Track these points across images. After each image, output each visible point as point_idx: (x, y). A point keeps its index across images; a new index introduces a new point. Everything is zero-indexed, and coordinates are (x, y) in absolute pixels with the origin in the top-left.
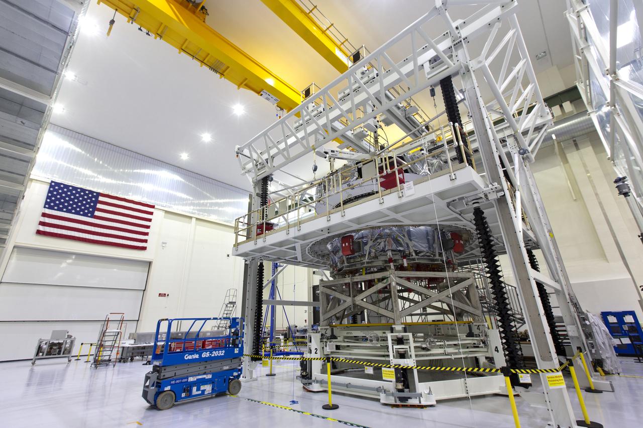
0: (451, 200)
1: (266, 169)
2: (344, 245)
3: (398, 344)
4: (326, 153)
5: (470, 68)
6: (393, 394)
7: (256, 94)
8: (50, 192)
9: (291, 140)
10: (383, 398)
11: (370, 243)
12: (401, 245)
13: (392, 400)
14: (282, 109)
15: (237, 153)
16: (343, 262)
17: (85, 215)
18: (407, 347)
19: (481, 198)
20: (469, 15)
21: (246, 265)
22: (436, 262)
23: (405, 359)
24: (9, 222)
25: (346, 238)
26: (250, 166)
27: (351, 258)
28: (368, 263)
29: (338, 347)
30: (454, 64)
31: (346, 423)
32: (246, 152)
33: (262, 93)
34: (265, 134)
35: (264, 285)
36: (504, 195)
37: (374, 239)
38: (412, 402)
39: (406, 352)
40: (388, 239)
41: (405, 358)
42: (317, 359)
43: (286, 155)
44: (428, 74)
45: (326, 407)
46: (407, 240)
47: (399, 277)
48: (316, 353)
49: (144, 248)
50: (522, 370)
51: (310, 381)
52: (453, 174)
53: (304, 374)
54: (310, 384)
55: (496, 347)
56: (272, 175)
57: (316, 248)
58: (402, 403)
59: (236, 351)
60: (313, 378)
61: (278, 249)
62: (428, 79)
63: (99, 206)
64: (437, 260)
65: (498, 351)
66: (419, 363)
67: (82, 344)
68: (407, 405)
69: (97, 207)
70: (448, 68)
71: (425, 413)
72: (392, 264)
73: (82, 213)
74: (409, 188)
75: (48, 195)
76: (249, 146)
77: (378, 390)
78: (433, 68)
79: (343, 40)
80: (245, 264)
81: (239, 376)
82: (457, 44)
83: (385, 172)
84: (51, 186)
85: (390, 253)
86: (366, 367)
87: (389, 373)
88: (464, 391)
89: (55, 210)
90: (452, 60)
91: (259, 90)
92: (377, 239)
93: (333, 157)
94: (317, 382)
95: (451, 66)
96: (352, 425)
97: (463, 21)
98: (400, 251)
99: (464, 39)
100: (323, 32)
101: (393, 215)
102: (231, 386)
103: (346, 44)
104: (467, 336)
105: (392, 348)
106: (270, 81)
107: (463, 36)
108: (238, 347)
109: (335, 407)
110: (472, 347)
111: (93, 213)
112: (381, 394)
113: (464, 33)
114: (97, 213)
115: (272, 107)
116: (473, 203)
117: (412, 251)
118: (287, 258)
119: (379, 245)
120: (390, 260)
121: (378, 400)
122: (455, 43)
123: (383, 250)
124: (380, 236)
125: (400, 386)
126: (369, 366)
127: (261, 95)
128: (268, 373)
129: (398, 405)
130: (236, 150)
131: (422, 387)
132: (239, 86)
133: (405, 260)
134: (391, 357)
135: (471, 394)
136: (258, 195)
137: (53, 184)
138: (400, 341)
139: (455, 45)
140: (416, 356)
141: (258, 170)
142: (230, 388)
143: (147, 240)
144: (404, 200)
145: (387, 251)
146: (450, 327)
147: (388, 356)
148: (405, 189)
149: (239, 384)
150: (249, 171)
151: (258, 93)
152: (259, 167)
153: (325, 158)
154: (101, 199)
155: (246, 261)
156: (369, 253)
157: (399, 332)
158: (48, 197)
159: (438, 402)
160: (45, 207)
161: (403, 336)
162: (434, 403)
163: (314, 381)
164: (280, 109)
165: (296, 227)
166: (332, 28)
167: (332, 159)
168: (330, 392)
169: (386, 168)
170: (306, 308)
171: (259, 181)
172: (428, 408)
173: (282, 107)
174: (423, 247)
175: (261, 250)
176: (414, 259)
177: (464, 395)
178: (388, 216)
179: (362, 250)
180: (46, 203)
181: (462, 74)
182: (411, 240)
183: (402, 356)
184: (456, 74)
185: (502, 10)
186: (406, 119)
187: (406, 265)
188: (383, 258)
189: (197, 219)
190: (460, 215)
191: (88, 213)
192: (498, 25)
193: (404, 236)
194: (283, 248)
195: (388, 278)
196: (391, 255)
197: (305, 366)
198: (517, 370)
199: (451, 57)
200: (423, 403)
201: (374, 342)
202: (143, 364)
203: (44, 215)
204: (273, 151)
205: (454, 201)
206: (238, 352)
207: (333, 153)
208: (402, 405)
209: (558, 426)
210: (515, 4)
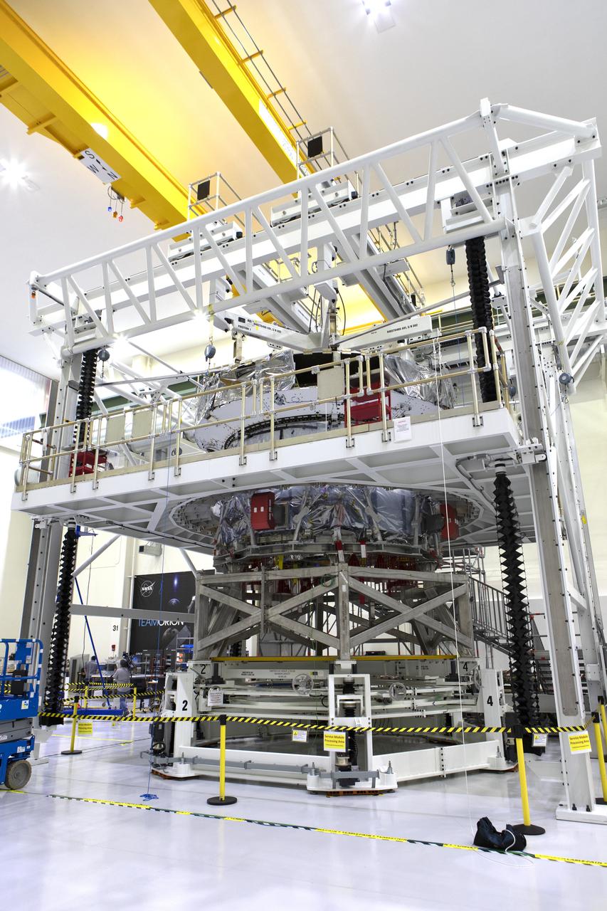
0: (465, 456)
1: (97, 333)
2: (255, 510)
3: (344, 693)
4: (229, 321)
5: (517, 232)
6: (330, 776)
7: (69, 154)
9: (163, 282)
10: (312, 782)
11: (305, 511)
12: (359, 519)
13: (327, 785)
14: (121, 197)
15: (34, 288)
16: (248, 541)
18: (360, 697)
19: (511, 459)
21: (36, 531)
22: (413, 554)
23: (355, 718)
25: (260, 498)
26: (57, 317)
27: (261, 535)
28: (297, 547)
29: (226, 699)
30: (493, 219)
31: (261, 823)
32: (54, 289)
33: (83, 153)
34: (106, 261)
36: (546, 459)
37: (311, 503)
38: (359, 786)
39: (357, 706)
40: (337, 506)
41: (353, 716)
42: (182, 719)
43: (149, 316)
44: (448, 222)
45: (214, 802)
46: (370, 511)
47: (353, 577)
48: (184, 709)
50: (540, 729)
51: (170, 760)
52: (478, 417)
53: (157, 747)
54: (171, 765)
55: (490, 698)
56: (107, 347)
57: (190, 510)
58: (345, 787)
59: (25, 705)
60: (177, 754)
61: (119, 505)
62: (448, 232)
64: (415, 550)
65: (491, 704)
66: (375, 723)
68: (352, 792)
70: (482, 222)
71: (379, 801)
72: (340, 553)
74: (403, 428)
76: (65, 278)
77: (304, 769)
78: (457, 213)
79: (275, 88)
80: (35, 529)
81: (27, 754)
82: (501, 183)
83: (361, 393)
85: (337, 532)
86: (294, 732)
87: (336, 739)
88: (438, 767)
90: (491, 211)
91: (76, 145)
92: (317, 504)
93: (241, 331)
94: (186, 761)
95: (488, 221)
96: (272, 825)
97: (515, 144)
98: (356, 529)
99: (513, 178)
100: (240, 63)
101: (363, 469)
102: (11, 773)
103: (281, 96)
104: (447, 680)
105: (335, 700)
106: (102, 128)
107: (512, 173)
108: (28, 698)
109: (231, 801)
110: (452, 698)
112: (309, 775)
113: (517, 166)
115: (99, 187)
116: (497, 466)
117: (376, 531)
118: (125, 524)
119: (320, 515)
120: (338, 546)
121: (304, 788)
122: (498, 179)
123: (327, 527)
124: (324, 500)
125: (343, 762)
126: (302, 728)
127: (81, 158)
128: (68, 749)
129: (338, 792)
130: (32, 281)
131: (376, 762)
132: (33, 126)
133: (363, 547)
134: (332, 715)
135: (448, 770)
136: (71, 385)
138: (347, 687)
139: (497, 183)
140: (374, 712)
141: (77, 331)
142: (10, 777)
144: (391, 447)
145: (333, 528)
146: (420, 664)
147: (326, 714)
148: (396, 428)
149: (27, 769)
150: (51, 329)
151: (75, 151)
152: (78, 325)
153: (226, 330)
155: (37, 522)
156: (302, 530)
157: (345, 672)
159: (402, 784)
161: (354, 679)
162: (394, 786)
163: (179, 760)
164: (116, 195)
165: (172, 469)
166: (258, 60)
167: (239, 336)
169: (365, 384)
170: (117, 621)
171: (77, 356)
172: (384, 795)
173: (122, 192)
174: (395, 525)
175: (77, 505)
176: (378, 547)
177: (438, 773)
178: (355, 469)
179: (287, 521)
181: (503, 239)
182: (376, 511)
183: (349, 712)
184: (495, 234)
185: (576, 146)
186: (384, 281)
187: (364, 555)
188: (324, 540)
190: (470, 479)
192: (567, 172)
193: (365, 502)
194: (129, 506)
195: (335, 576)
196: (340, 535)
197: (162, 736)
199: (489, 203)
200: (378, 787)
201: (300, 689)
204: (119, 296)
205: (469, 458)
206: (27, 707)
207: (241, 324)
208: (344, 792)
209: (574, 805)
210: (597, 144)
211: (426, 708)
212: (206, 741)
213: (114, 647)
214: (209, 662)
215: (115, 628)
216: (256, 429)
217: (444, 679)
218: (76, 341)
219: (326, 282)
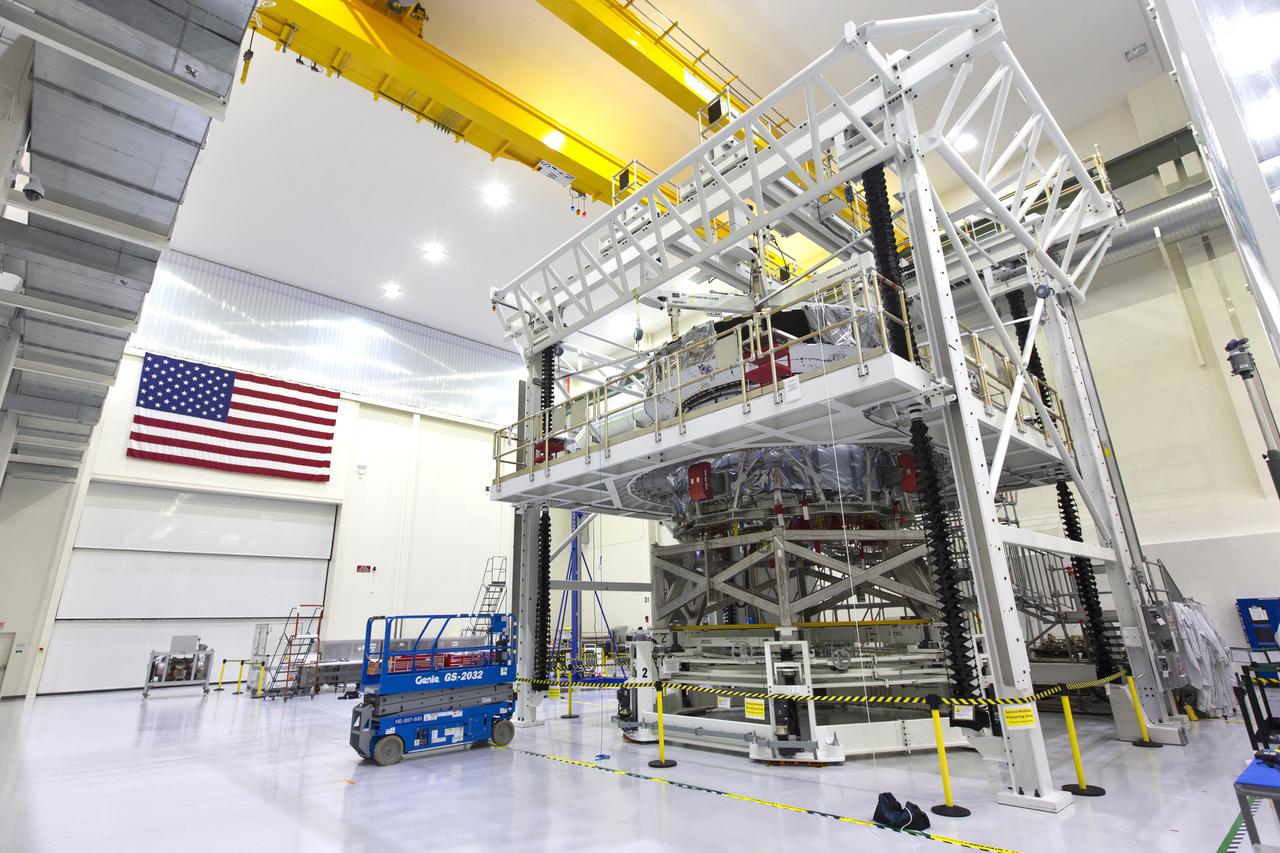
0: (875, 405)
1: (549, 333)
2: (692, 482)
3: (783, 660)
4: (662, 299)
5: (914, 152)
6: (768, 744)
7: (530, 169)
8: (144, 374)
9: (593, 277)
10: (754, 751)
11: (742, 477)
12: (800, 481)
13: (768, 755)
14: (582, 194)
15: (494, 302)
16: (693, 512)
17: (211, 417)
18: (798, 664)
19: (919, 404)
20: (917, 41)
21: (518, 517)
22: (866, 512)
23: (793, 686)
24: (86, 438)
25: (697, 467)
26: (518, 324)
27: (708, 504)
28: (737, 514)
29: (685, 667)
30: (885, 144)
31: (680, 785)
32: (510, 299)
33: (540, 165)
34: (544, 267)
35: (551, 554)
36: (957, 400)
37: (748, 469)
38: (800, 757)
39: (796, 673)
40: (774, 470)
41: (794, 684)
42: (646, 685)
43: (586, 308)
44: (841, 159)
45: (655, 765)
46: (810, 471)
47: (792, 541)
48: (644, 676)
49: (324, 479)
50: (963, 700)
51: (633, 724)
52: (863, 366)
53: (625, 712)
54: (635, 729)
56: (561, 342)
57: (648, 485)
58: (786, 758)
59: (504, 672)
60: (640, 720)
61: (574, 488)
62: (841, 169)
63: (236, 398)
64: (868, 507)
66: (817, 692)
67: (225, 661)
68: (793, 762)
69: (232, 400)
70: (874, 151)
71: (824, 775)
72: (780, 517)
73: (205, 413)
74: (793, 388)
75: (141, 380)
76: (515, 288)
77: (748, 737)
78: (851, 146)
79: (698, 52)
80: (516, 515)
81: (509, 715)
82: (894, 103)
83: (753, 356)
84: (146, 363)
85: (778, 496)
86: (719, 698)
87: (756, 707)
88: (901, 742)
89: (157, 409)
90: (881, 137)
91: (533, 159)
92: (753, 469)
93: (675, 306)
94: (646, 726)
95: (879, 147)
96: (690, 787)
97: (907, 53)
98: (796, 491)
99: (906, 92)
100: (658, 41)
101: (770, 432)
102: (496, 730)
103: (706, 59)
104: (920, 647)
105: (772, 667)
106: (553, 141)
107: (905, 87)
108: (506, 665)
109: (671, 764)
110: (930, 667)
111: (224, 412)
112: (750, 744)
113: (909, 78)
114: (233, 413)
115: (562, 190)
116: (911, 412)
117: (819, 490)
118: (593, 503)
119: (758, 480)
120: (779, 509)
121: (746, 755)
122: (890, 98)
123: (767, 490)
124: (761, 464)
125: (782, 731)
126: (725, 695)
127: (539, 169)
128: (567, 713)
129: (779, 762)
130: (492, 296)
131: (821, 733)
132: (494, 154)
133: (805, 509)
134: (770, 683)
135: (914, 746)
136: (535, 381)
137: (149, 359)
138: (787, 655)
139: (890, 103)
140: (815, 681)
141: (536, 332)
142: (495, 734)
143: (329, 462)
144: (784, 409)
145: (773, 491)
146: (892, 630)
147: (765, 681)
148: (786, 388)
149: (511, 728)
150: (518, 334)
151: (533, 164)
152: (537, 326)
153: (662, 308)
154: (238, 383)
155: (517, 509)
156: (740, 497)
157: (786, 639)
158: (142, 385)
159: (850, 758)
160: (138, 404)
161: (791, 647)
162: (843, 759)
163: (641, 725)
164: (577, 194)
165: (603, 452)
166: (675, 32)
167: (674, 312)
168: (662, 742)
169: (756, 348)
170: (648, 594)
171: (537, 355)
172: (829, 767)
173: (582, 191)
174: (840, 482)
175: (544, 490)
176: (822, 507)
177: (901, 748)
178: (762, 433)
179: (727, 490)
180: (140, 396)
181: (901, 161)
182: (818, 471)
183: (790, 679)
184: (891, 160)
185: (975, 37)
186: (823, 223)
187: (807, 518)
188: (767, 505)
189: (423, 417)
190: (896, 428)
191: (217, 412)
192: (966, 68)
193: (805, 463)
194: (583, 487)
195: (769, 542)
196: (781, 498)
197: (626, 699)
198: (953, 700)
199: (879, 130)
200: (822, 758)
201: (742, 656)
202: (339, 698)
203: (138, 419)
204: (560, 298)
205: (873, 408)
206: (506, 674)
207: (676, 299)
208: (786, 762)
209: (1020, 789)
210: (999, 27)
211: (891, 678)
212: (692, 709)
213: (647, 618)
214: (668, 631)
215: (646, 599)
216: (695, 400)
217: (916, 647)
218: (535, 342)
219: (738, 244)
